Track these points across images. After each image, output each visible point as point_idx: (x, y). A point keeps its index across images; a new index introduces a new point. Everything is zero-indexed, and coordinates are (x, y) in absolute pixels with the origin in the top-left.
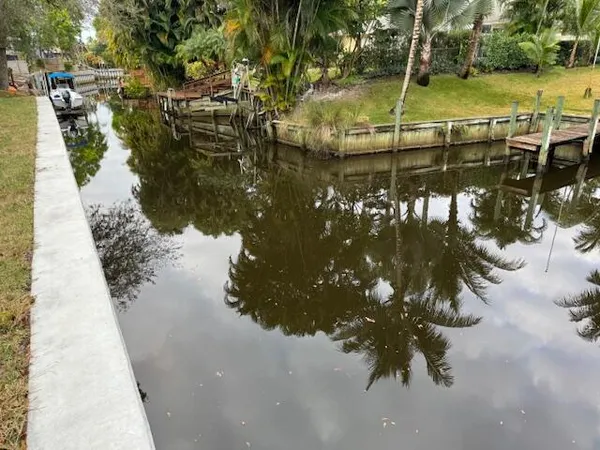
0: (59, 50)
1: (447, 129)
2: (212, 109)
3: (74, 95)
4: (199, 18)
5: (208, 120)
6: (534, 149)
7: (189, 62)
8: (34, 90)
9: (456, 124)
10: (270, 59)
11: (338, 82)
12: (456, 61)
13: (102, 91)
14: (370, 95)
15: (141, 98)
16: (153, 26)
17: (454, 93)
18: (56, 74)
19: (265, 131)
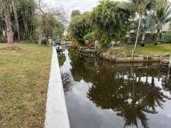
0: (59, 37)
1: (147, 57)
2: (90, 50)
3: (60, 47)
4: (89, 30)
5: (89, 53)
6: (167, 63)
7: (86, 40)
8: (52, 45)
9: (150, 56)
10: (102, 40)
11: (119, 45)
12: (154, 40)
13: (67, 47)
14: (127, 48)
15: (74, 48)
16: (79, 32)
17: (151, 49)
18: (57, 42)
19: (100, 56)
